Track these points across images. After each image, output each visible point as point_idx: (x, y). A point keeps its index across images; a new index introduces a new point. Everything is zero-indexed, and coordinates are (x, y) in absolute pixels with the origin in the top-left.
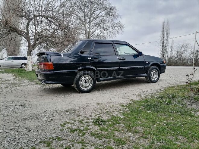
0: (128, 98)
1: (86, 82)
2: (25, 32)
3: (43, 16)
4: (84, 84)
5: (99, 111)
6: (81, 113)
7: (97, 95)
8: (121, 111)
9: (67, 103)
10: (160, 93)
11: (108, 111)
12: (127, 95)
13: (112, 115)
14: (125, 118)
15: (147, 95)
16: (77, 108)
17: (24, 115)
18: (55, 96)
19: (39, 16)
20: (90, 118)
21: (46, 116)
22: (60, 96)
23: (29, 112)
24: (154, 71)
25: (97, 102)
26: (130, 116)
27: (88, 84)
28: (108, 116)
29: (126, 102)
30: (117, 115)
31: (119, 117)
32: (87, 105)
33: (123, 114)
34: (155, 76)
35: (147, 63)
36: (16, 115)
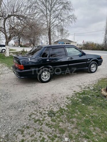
0: (73, 88)
1: (45, 76)
2: (3, 28)
3: (15, 15)
4: (44, 77)
5: (53, 102)
6: (41, 105)
8: (66, 104)
9: (33, 93)
10: (95, 84)
11: (58, 103)
12: (72, 85)
13: (60, 107)
14: (67, 110)
15: (85, 86)
16: (39, 99)
17: (7, 104)
18: (26, 85)
19: (12, 15)
20: (46, 110)
21: (20, 106)
22: (29, 85)
23: (10, 101)
24: (93, 65)
26: (71, 109)
27: (47, 77)
28: (58, 107)
30: (63, 107)
31: (64, 109)
32: (46, 96)
33: (67, 106)
34: (94, 68)
35: (89, 60)
36: (3, 104)
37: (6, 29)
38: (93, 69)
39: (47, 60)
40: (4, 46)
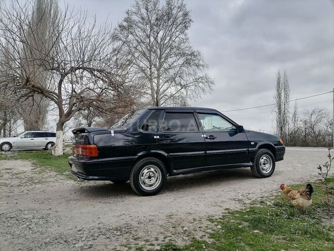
0: (221, 205)
1: (150, 177)
2: (55, 94)
3: (84, 69)
4: (147, 181)
5: (171, 229)
6: (140, 234)
7: (169, 201)
8: (209, 231)
9: (117, 214)
10: (276, 196)
11: (186, 230)
12: (220, 199)
13: (194, 238)
14: (214, 244)
15: (253, 199)
16: (135, 224)
17: (46, 235)
18: (99, 201)
19: (79, 68)
20: (155, 242)
21: (82, 238)
22: (107, 201)
23: (54, 230)
24: (265, 158)
25: (168, 212)
26: (223, 240)
27: (153, 180)
28: (187, 238)
29: (218, 213)
30: (201, 238)
31: (204, 242)
32: (151, 218)
33: (212, 236)
34: (267, 166)
35: (252, 143)
36: (33, 236)
37: (63, 97)
38: (266, 168)
39: (155, 137)
40: (53, 135)
